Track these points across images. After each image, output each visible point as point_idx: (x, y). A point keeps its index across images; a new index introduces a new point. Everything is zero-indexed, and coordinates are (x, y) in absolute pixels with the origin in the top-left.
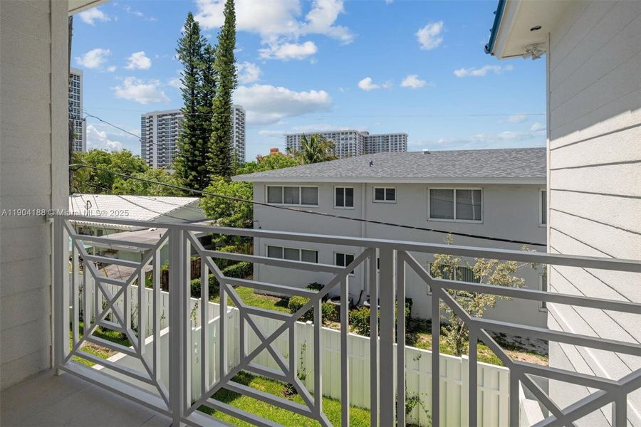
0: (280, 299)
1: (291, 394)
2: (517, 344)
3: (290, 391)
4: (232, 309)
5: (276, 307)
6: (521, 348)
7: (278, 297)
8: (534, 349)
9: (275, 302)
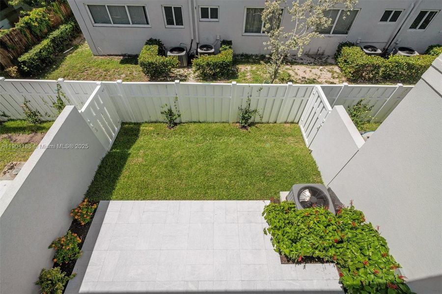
0: (122, 57)
1: (173, 127)
2: (294, 60)
3: (172, 125)
4: (101, 84)
5: (123, 66)
6: (296, 62)
7: (120, 56)
8: (302, 61)
9: (119, 61)
